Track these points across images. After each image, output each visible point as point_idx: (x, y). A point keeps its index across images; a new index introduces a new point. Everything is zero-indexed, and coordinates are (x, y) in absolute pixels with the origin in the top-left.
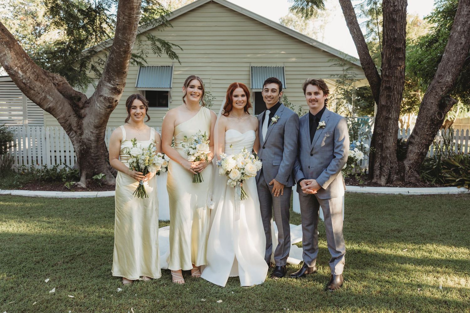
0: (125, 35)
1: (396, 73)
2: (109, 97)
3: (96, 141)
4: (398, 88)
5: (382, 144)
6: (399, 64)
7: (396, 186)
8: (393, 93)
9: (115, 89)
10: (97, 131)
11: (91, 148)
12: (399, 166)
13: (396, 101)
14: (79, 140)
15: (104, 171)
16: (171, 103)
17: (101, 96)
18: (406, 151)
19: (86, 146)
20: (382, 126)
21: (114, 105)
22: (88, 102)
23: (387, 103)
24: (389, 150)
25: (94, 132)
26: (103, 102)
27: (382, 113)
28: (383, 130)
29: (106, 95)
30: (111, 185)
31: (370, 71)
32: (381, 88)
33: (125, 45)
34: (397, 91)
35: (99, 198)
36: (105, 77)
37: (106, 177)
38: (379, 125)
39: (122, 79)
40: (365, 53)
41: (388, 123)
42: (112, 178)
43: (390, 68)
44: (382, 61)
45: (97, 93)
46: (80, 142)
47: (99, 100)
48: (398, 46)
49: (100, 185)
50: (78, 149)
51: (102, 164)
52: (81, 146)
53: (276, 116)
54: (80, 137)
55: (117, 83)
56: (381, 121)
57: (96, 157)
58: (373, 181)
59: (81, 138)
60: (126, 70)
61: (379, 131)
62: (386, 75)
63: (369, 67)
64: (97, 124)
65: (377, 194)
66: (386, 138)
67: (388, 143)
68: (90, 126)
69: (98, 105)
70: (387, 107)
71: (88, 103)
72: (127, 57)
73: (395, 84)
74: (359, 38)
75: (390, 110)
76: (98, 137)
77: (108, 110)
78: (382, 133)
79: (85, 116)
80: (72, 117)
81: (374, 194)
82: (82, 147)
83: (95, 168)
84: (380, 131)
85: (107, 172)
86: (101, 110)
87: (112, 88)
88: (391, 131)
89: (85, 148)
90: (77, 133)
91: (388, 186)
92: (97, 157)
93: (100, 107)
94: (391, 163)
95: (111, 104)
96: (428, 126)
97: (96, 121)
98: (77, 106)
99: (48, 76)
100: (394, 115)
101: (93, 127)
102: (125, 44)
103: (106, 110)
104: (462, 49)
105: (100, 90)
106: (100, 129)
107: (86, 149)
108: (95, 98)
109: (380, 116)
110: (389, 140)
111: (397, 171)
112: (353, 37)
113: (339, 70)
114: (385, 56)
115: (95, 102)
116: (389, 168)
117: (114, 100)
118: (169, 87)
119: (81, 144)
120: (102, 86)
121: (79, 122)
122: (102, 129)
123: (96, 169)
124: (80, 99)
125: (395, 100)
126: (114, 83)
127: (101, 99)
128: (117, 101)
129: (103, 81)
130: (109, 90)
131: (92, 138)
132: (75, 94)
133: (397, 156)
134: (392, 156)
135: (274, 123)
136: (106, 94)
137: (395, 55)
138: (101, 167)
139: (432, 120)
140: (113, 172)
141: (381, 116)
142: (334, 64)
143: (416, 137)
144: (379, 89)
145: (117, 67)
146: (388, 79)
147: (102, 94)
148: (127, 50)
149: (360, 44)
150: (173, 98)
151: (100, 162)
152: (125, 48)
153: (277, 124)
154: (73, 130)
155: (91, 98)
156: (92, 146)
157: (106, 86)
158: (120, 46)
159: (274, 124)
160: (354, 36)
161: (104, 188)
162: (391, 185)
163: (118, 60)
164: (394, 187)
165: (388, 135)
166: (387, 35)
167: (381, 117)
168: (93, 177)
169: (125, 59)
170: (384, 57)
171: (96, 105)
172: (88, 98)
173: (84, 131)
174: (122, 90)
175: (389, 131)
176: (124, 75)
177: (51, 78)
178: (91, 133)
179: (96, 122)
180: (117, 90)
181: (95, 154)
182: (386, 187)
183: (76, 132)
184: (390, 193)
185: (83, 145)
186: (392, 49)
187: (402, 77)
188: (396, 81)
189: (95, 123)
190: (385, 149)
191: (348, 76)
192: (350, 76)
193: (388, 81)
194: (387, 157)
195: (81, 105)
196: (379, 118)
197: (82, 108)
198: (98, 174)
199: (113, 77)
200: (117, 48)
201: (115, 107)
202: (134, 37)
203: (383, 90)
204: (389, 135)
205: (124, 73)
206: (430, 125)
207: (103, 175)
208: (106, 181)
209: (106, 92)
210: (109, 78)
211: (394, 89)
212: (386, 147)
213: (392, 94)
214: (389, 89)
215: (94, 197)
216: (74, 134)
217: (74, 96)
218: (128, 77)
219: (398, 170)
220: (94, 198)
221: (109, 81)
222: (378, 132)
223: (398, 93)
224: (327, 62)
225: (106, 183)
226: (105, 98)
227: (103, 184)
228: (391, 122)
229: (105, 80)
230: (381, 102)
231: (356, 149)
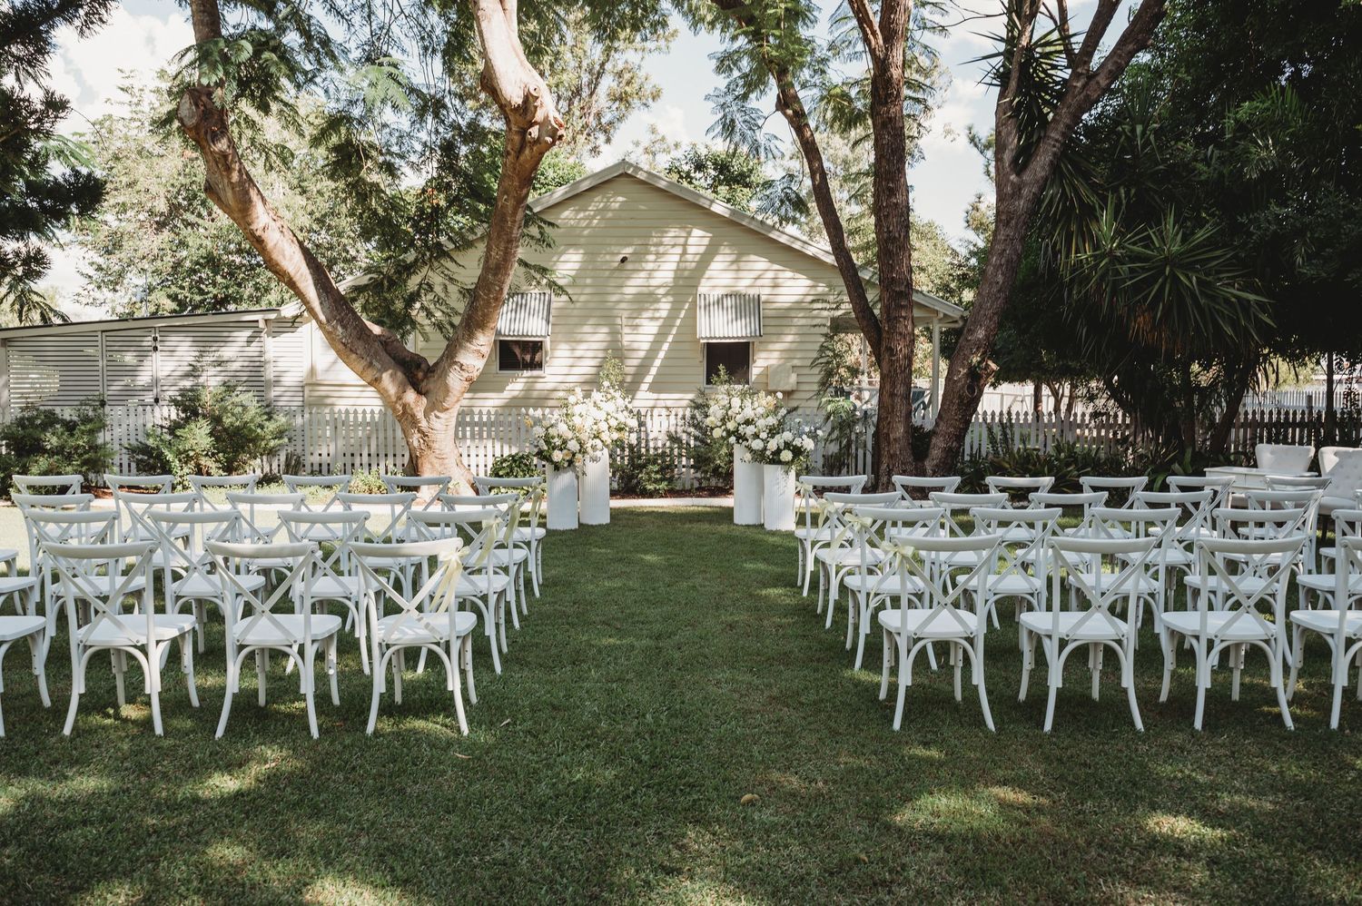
2: (468, 363)
4: (903, 349)
5: (888, 435)
6: (901, 314)
10: (446, 414)
12: (915, 469)
13: (903, 369)
17: (456, 362)
18: (929, 445)
19: (428, 438)
21: (474, 376)
22: (430, 369)
23: (890, 371)
24: (899, 443)
26: (459, 372)
27: (885, 386)
28: (888, 413)
29: (464, 361)
31: (864, 323)
36: (463, 334)
38: (882, 405)
39: (488, 337)
40: (858, 294)
43: (889, 321)
46: (418, 432)
47: (452, 367)
54: (419, 425)
56: (884, 399)
62: (885, 331)
63: (865, 318)
66: (893, 425)
67: (896, 432)
69: (451, 375)
70: (890, 377)
71: (433, 372)
72: (498, 306)
73: (900, 344)
74: (851, 273)
76: (447, 424)
77: (465, 383)
78: (887, 417)
79: (428, 392)
80: (409, 393)
84: (885, 415)
86: (456, 384)
87: (474, 350)
88: (900, 415)
90: (415, 418)
93: (454, 378)
94: (902, 464)
95: (470, 375)
96: (955, 407)
98: (416, 375)
103: (463, 384)
104: (999, 291)
105: (455, 353)
108: (445, 364)
110: (898, 428)
116: (901, 472)
120: (457, 347)
121: (418, 401)
124: (418, 366)
125: (900, 366)
126: (477, 342)
127: (456, 366)
128: (479, 369)
129: (460, 340)
130: (470, 353)
131: (439, 426)
132: (413, 357)
133: (913, 454)
134: (904, 453)
136: (464, 359)
139: (960, 397)
141: (884, 391)
143: (942, 423)
145: (482, 321)
146: (888, 336)
147: (457, 359)
148: (499, 296)
149: (850, 279)
152: (496, 293)
155: (436, 363)
156: (437, 438)
157: (465, 347)
158: (489, 290)
163: (485, 310)
165: (895, 420)
167: (885, 393)
169: (496, 308)
171: (446, 376)
172: (431, 363)
174: (488, 353)
178: (437, 418)
181: (442, 451)
183: (413, 417)
185: (424, 437)
187: (909, 334)
188: (900, 340)
189: (444, 402)
190: (892, 442)
193: (889, 338)
194: (896, 454)
195: (422, 375)
197: (425, 380)
199: (475, 334)
200: (484, 293)
203: (884, 352)
204: (897, 421)
205: (493, 328)
206: (958, 404)
209: (464, 357)
210: (469, 335)
211: (898, 351)
212: (894, 439)
213: (897, 358)
214: (890, 350)
217: (410, 361)
221: (470, 340)
222: (883, 417)
226: (462, 365)
229: (463, 339)
230: (883, 370)
231: (804, 437)
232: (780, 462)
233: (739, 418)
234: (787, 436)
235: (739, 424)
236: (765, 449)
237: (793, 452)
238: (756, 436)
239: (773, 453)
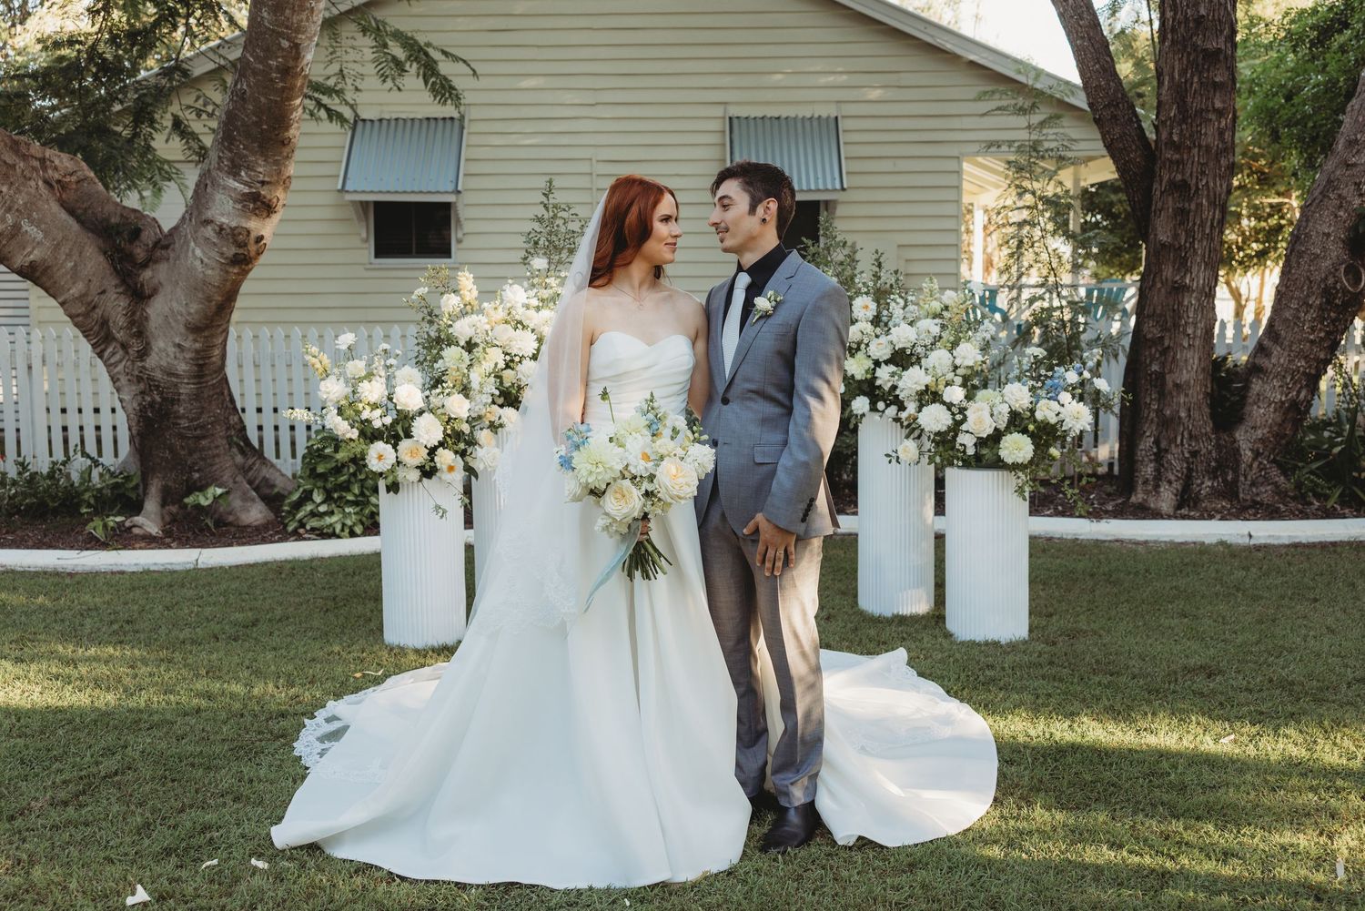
0: (282, 14)
1: (1206, 134)
2: (234, 224)
3: (195, 377)
4: (1211, 184)
5: (1161, 376)
6: (1213, 104)
7: (1211, 517)
8: (1197, 204)
9: (255, 197)
10: (195, 341)
11: (179, 400)
12: (1218, 446)
13: (1207, 231)
14: (136, 373)
15: (225, 478)
16: (459, 241)
17: (208, 222)
18: (1244, 398)
19: (161, 393)
20: (1161, 315)
21: (253, 254)
22: (164, 242)
23: (1176, 236)
24: (1187, 395)
25: (187, 344)
26: (215, 244)
27: (1161, 271)
28: (1165, 329)
29: (224, 220)
30: (249, 526)
31: (1117, 130)
32: (1156, 186)
33: (283, 49)
34: (1208, 195)
35: (203, 570)
36: (220, 158)
37: (231, 497)
38: (1151, 310)
39: (277, 163)
40: (1102, 67)
41: (1181, 304)
42: (253, 500)
43: (1184, 120)
44: (1159, 95)
45: (195, 213)
46: (139, 379)
47: (199, 234)
48: (1212, 45)
49: (211, 525)
50: (135, 405)
51: (218, 455)
52: (142, 393)
53: (770, 293)
54: (140, 364)
55: (261, 178)
56: (1159, 297)
57: (195, 430)
58: (1133, 499)
59: (144, 367)
60: (292, 132)
61: (1152, 331)
62: (1171, 144)
63: (1114, 117)
64: (196, 317)
65: (1146, 542)
66: (1175, 354)
67: (1181, 370)
68: (173, 324)
69: (198, 252)
70: (1175, 250)
71: (166, 247)
72: (292, 88)
73: (1203, 173)
74: (1082, 19)
75: (1185, 259)
76: (201, 362)
77: (231, 270)
78: (1162, 338)
79: (155, 291)
80: (112, 295)
81: (1137, 543)
82: (149, 399)
83: (191, 469)
84: (1156, 332)
85: (235, 482)
86: (210, 272)
87: (244, 194)
88: (1190, 331)
89: (158, 399)
90: (130, 350)
91: (1183, 517)
92: (198, 432)
93: (206, 260)
94: (1191, 437)
95: (241, 251)
96: (1313, 314)
97: (194, 307)
98: (130, 257)
99: (25, 157)
100: (1201, 275)
101: (182, 330)
102: (285, 44)
103: (227, 272)
105: (204, 201)
106: (206, 333)
107: (161, 404)
108: (187, 229)
109: (1153, 280)
110: (1186, 360)
111: (1213, 464)
112: (1061, 15)
113: (1016, 128)
114: (1167, 78)
115: (186, 243)
116: (1187, 455)
117: (253, 235)
118: (451, 188)
119: (142, 386)
120: (209, 189)
121: (134, 313)
122: (212, 336)
123: (198, 471)
124: (136, 234)
125: (1202, 225)
126: (249, 176)
127: (209, 232)
128: (260, 238)
129: (214, 173)
130: (235, 201)
131: (182, 367)
132: (122, 215)
133: (1213, 416)
134: (1195, 414)
135: (760, 317)
136: (223, 215)
137: (1201, 73)
138: (212, 465)
139: (1328, 293)
140: (257, 482)
141: (1157, 279)
142: (999, 109)
143: (1276, 350)
144: (1149, 189)
145: (258, 124)
146: (1177, 156)
147: (209, 214)
148: (291, 63)
149: (1083, 38)
150: (468, 227)
151: (210, 448)
152: (282, 57)
153: (770, 321)
154: (114, 339)
155: (175, 228)
156: (180, 394)
157: (224, 188)
158: (267, 50)
159: (762, 322)
160: (1065, 10)
161: (223, 535)
162: (1192, 513)
163: (263, 99)
164: (1202, 518)
165: (1181, 345)
166: (1174, 8)
167: (1159, 285)
168: (186, 500)
169: (287, 94)
170: (1163, 83)
171: (190, 254)
172: (166, 229)
173: (153, 343)
174: (280, 203)
175: (1185, 330)
176: (286, 151)
177: (36, 164)
178: (177, 350)
179: (192, 311)
180: (263, 203)
181: (192, 420)
182: (1176, 518)
183: (124, 347)
184: (1189, 540)
185: (151, 390)
186: (1189, 54)
187: (1226, 150)
188: (1206, 164)
189: (189, 314)
190: (1171, 393)
191: (1046, 145)
192: (1053, 145)
193: (1178, 162)
194: (1180, 418)
195: (140, 253)
196: (1150, 289)
197: (145, 265)
198: (202, 488)
199: (246, 156)
200: (257, 58)
201: (256, 259)
202: (315, 19)
203: (1162, 193)
204: (1186, 345)
205: (285, 143)
206: (1321, 308)
207: (219, 491)
208: (230, 513)
209: (224, 210)
210: (232, 161)
211: (1197, 188)
212: (1177, 386)
213: (1193, 206)
214: (1181, 188)
215: (188, 567)
216: (121, 353)
217: (118, 225)
218: (298, 155)
219: (1216, 460)
220: (188, 571)
221: (234, 172)
222: (1149, 336)
223: (1212, 204)
224: (975, 100)
225: (231, 518)
226: (221, 229)
227: (220, 523)
228: (1191, 300)
229: (219, 169)
230: (1156, 235)
231: (1065, 397)
232: (998, 464)
233: (880, 349)
234: (1018, 395)
235: (877, 363)
236: (956, 427)
237: (1032, 435)
238: (930, 396)
239: (981, 442)
